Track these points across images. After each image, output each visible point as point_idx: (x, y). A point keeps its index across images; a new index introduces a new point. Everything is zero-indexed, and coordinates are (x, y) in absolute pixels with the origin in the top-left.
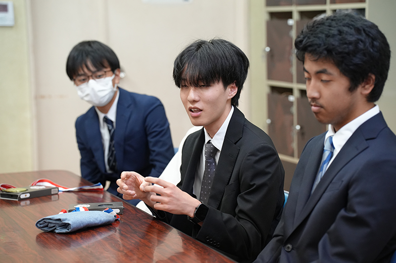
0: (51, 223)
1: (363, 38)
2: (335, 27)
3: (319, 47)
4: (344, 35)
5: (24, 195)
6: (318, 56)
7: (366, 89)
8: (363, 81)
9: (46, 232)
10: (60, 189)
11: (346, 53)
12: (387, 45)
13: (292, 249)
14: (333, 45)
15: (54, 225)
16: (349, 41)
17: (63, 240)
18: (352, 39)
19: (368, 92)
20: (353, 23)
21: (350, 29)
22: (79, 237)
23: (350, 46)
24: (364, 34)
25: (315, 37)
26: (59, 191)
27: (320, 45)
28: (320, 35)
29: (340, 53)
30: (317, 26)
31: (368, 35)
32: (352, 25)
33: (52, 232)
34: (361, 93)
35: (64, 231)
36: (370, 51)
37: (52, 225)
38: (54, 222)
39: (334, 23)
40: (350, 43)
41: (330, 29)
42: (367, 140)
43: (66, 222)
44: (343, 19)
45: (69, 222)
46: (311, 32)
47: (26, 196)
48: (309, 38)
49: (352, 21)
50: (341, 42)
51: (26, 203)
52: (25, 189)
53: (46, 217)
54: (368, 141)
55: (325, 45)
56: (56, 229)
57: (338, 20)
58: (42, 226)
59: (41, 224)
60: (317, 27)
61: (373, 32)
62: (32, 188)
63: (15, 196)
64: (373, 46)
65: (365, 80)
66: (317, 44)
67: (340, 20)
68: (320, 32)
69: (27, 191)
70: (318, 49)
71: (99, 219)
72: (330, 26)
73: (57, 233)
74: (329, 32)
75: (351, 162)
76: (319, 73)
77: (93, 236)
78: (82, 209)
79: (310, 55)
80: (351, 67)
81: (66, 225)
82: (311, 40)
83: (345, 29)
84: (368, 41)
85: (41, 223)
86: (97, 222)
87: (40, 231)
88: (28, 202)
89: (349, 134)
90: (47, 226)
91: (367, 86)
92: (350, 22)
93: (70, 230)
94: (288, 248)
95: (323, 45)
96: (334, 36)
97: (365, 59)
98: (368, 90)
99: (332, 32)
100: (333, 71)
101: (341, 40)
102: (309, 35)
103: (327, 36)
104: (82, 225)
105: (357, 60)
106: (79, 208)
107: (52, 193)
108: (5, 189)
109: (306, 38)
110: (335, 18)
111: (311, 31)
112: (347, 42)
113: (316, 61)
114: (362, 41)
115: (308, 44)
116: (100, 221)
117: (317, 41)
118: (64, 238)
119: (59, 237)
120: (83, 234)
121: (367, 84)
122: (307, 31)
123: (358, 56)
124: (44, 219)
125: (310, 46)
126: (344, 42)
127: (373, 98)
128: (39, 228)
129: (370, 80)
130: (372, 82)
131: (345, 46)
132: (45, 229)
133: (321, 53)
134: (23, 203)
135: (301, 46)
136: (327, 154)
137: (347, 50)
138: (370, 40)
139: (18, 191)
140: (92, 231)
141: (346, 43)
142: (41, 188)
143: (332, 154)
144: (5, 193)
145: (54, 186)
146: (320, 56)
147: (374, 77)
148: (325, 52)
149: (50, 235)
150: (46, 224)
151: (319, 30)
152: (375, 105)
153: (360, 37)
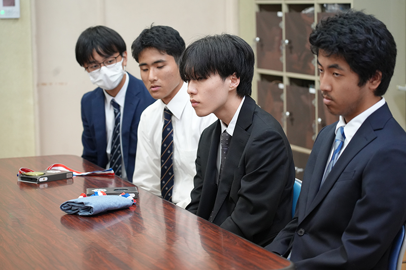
0: (74, 206)
1: (371, 37)
2: (346, 25)
3: (331, 44)
4: (354, 34)
5: (43, 178)
6: (330, 53)
7: (373, 85)
8: (371, 77)
9: (70, 215)
10: (74, 173)
11: (356, 51)
12: (394, 44)
13: (305, 233)
14: (344, 43)
15: (77, 208)
16: (359, 39)
17: (87, 222)
18: (361, 37)
19: (375, 87)
20: (363, 22)
21: (360, 28)
22: (101, 220)
23: (360, 45)
24: (372, 33)
25: (328, 34)
26: (73, 175)
27: (333, 42)
28: (332, 33)
29: (351, 51)
30: (331, 23)
31: (376, 35)
32: (363, 25)
33: (76, 214)
34: (369, 88)
35: (87, 213)
36: (378, 49)
37: (76, 208)
38: (77, 205)
39: (346, 21)
40: (360, 42)
41: (342, 28)
42: (374, 130)
43: (89, 205)
44: (355, 18)
45: (92, 206)
46: (325, 29)
47: (44, 179)
48: (322, 34)
49: (363, 20)
50: (352, 40)
51: (44, 186)
52: (43, 173)
53: (70, 201)
54: (376, 132)
55: (337, 43)
56: (79, 211)
57: (350, 18)
58: (66, 208)
59: (65, 207)
60: (331, 25)
61: (381, 31)
62: (48, 172)
63: (35, 179)
64: (380, 45)
65: (373, 76)
66: (329, 41)
67: (352, 18)
68: (333, 29)
69: (45, 175)
70: (330, 46)
71: (118, 203)
72: (342, 24)
73: (80, 216)
74: (341, 30)
75: (361, 152)
76: (331, 67)
77: (114, 219)
78: (100, 194)
79: (323, 50)
80: (360, 64)
81: (89, 209)
82: (324, 37)
83: (356, 28)
84: (376, 40)
85: (65, 205)
86: (116, 206)
87: (65, 213)
88: (46, 185)
89: (358, 125)
90: (70, 209)
91: (374, 82)
92: (360, 21)
93: (92, 213)
94: (301, 232)
95: (335, 42)
96: (345, 34)
97: (373, 57)
98: (376, 85)
99: (343, 30)
100: (344, 67)
101: (352, 39)
102: (322, 31)
103: (339, 34)
104: (103, 209)
105: (366, 58)
106: (97, 193)
107: (67, 177)
108: (25, 173)
109: (320, 34)
110: (347, 16)
111: (324, 27)
112: (358, 41)
113: (328, 56)
114: (370, 40)
115: (322, 40)
116: (119, 205)
117: (330, 38)
118: (87, 220)
119: (82, 220)
120: (105, 217)
121: (375, 80)
122: (322, 27)
123: (367, 54)
124: (68, 202)
125: (323, 42)
126: (354, 41)
127: (380, 92)
128: (64, 210)
129: (378, 77)
130: (379, 78)
131: (356, 44)
132: (69, 211)
133: (333, 50)
134: (41, 186)
135: (315, 42)
136: (338, 143)
137: (356, 49)
138: (378, 39)
139: (37, 175)
140: (112, 215)
141: (356, 42)
142: (57, 172)
143: (343, 143)
144: (24, 176)
145: (68, 171)
146: (332, 52)
147: (381, 74)
148: (337, 49)
149: (73, 217)
150: (70, 207)
151: (332, 27)
152: (382, 98)
153: (369, 36)
